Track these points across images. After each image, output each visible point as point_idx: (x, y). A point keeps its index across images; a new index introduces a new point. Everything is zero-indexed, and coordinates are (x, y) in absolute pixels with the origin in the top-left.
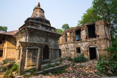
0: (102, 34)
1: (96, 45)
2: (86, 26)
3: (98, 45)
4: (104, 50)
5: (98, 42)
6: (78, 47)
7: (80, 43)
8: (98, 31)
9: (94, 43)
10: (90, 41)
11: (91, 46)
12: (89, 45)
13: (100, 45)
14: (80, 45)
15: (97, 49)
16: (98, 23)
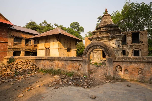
0: (145, 41)
1: (140, 48)
2: (132, 33)
3: (142, 49)
4: (146, 52)
5: (142, 46)
6: (124, 49)
7: (126, 46)
8: (143, 38)
9: (139, 47)
10: (135, 46)
11: (135, 50)
12: (134, 48)
13: (143, 49)
14: (126, 48)
15: (140, 51)
16: (143, 33)
